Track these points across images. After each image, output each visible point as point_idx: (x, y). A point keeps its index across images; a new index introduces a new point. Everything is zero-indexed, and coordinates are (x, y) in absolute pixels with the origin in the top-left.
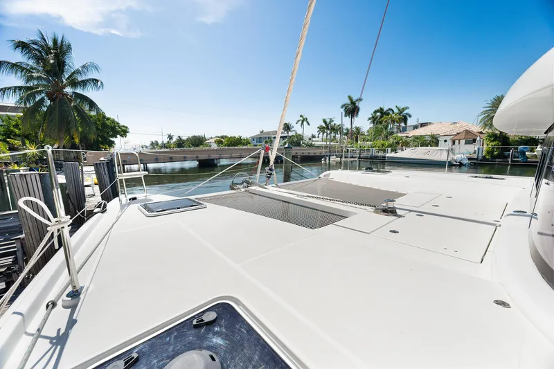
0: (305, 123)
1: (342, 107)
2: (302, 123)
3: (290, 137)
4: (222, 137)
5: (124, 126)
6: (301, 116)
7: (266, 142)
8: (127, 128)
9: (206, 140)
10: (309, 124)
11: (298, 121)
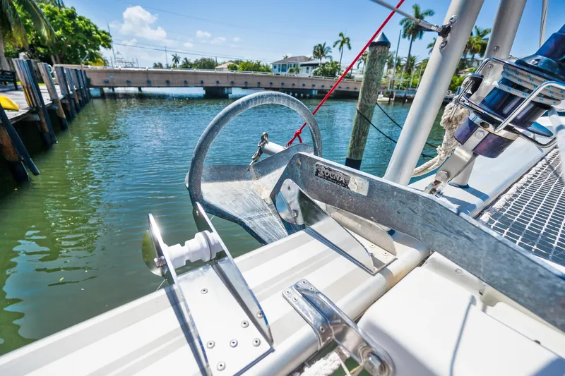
0: (345, 46)
1: (401, 24)
2: (342, 45)
3: (324, 65)
4: (237, 62)
5: (104, 32)
6: (341, 35)
7: (291, 71)
8: (109, 34)
9: (217, 65)
10: (350, 48)
11: (336, 43)
